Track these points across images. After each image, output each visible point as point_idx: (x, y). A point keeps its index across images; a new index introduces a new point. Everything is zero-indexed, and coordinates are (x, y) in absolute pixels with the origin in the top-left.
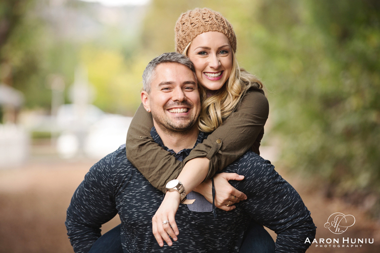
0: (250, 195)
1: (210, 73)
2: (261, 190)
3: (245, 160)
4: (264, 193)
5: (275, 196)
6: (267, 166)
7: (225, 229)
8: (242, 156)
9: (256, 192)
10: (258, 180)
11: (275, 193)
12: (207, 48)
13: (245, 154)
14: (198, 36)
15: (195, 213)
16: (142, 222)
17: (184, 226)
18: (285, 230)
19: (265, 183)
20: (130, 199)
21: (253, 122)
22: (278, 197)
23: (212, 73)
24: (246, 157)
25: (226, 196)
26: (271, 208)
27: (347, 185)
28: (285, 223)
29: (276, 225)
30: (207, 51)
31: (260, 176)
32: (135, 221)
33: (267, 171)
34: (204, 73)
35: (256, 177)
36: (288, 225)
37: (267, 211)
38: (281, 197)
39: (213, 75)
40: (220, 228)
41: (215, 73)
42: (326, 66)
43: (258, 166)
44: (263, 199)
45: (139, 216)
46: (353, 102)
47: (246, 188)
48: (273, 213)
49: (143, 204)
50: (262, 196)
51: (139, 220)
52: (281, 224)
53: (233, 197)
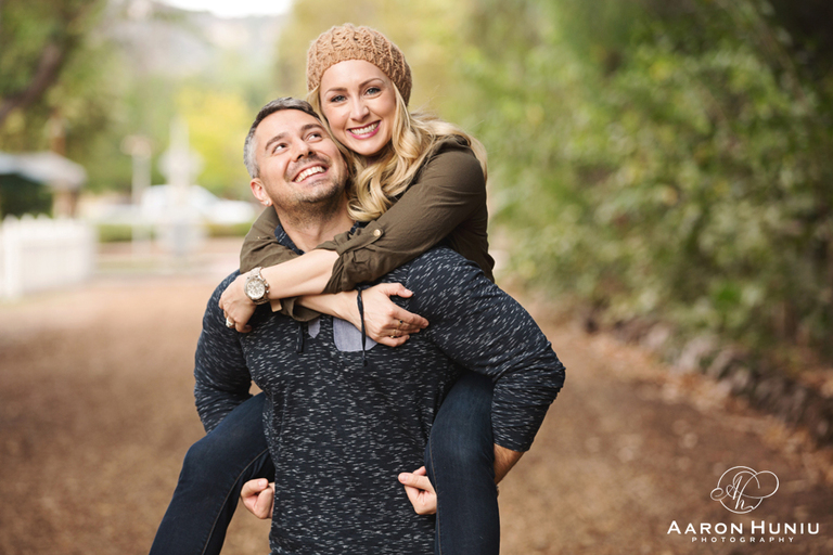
0: (434, 320)
2: (450, 310)
3: (424, 263)
4: (457, 314)
5: (477, 320)
6: (462, 271)
7: (399, 376)
8: (420, 255)
9: (442, 314)
10: (442, 294)
11: (477, 314)
13: (426, 252)
15: (346, 354)
16: (272, 375)
17: (336, 377)
18: (502, 375)
19: (456, 297)
20: (254, 340)
21: (443, 200)
22: (484, 320)
24: (425, 257)
25: (385, 321)
26: (473, 338)
27: (621, 309)
28: (499, 363)
29: (484, 366)
31: (447, 286)
32: (262, 375)
33: (459, 279)
34: (349, 130)
35: (440, 289)
36: (505, 367)
37: (465, 344)
38: (489, 319)
40: (389, 376)
42: (584, 115)
43: (444, 271)
44: (456, 324)
45: (267, 366)
46: (630, 173)
47: (424, 307)
48: (476, 347)
49: (271, 346)
50: (455, 320)
51: (267, 372)
52: (493, 365)
53: (397, 323)
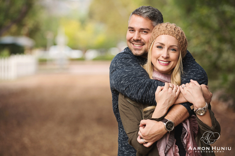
1: (161, 60)
12: (162, 44)
14: (160, 36)
23: (163, 61)
30: (162, 46)
34: (158, 60)
39: (163, 62)
41: (164, 61)
